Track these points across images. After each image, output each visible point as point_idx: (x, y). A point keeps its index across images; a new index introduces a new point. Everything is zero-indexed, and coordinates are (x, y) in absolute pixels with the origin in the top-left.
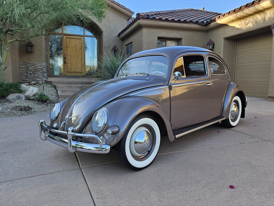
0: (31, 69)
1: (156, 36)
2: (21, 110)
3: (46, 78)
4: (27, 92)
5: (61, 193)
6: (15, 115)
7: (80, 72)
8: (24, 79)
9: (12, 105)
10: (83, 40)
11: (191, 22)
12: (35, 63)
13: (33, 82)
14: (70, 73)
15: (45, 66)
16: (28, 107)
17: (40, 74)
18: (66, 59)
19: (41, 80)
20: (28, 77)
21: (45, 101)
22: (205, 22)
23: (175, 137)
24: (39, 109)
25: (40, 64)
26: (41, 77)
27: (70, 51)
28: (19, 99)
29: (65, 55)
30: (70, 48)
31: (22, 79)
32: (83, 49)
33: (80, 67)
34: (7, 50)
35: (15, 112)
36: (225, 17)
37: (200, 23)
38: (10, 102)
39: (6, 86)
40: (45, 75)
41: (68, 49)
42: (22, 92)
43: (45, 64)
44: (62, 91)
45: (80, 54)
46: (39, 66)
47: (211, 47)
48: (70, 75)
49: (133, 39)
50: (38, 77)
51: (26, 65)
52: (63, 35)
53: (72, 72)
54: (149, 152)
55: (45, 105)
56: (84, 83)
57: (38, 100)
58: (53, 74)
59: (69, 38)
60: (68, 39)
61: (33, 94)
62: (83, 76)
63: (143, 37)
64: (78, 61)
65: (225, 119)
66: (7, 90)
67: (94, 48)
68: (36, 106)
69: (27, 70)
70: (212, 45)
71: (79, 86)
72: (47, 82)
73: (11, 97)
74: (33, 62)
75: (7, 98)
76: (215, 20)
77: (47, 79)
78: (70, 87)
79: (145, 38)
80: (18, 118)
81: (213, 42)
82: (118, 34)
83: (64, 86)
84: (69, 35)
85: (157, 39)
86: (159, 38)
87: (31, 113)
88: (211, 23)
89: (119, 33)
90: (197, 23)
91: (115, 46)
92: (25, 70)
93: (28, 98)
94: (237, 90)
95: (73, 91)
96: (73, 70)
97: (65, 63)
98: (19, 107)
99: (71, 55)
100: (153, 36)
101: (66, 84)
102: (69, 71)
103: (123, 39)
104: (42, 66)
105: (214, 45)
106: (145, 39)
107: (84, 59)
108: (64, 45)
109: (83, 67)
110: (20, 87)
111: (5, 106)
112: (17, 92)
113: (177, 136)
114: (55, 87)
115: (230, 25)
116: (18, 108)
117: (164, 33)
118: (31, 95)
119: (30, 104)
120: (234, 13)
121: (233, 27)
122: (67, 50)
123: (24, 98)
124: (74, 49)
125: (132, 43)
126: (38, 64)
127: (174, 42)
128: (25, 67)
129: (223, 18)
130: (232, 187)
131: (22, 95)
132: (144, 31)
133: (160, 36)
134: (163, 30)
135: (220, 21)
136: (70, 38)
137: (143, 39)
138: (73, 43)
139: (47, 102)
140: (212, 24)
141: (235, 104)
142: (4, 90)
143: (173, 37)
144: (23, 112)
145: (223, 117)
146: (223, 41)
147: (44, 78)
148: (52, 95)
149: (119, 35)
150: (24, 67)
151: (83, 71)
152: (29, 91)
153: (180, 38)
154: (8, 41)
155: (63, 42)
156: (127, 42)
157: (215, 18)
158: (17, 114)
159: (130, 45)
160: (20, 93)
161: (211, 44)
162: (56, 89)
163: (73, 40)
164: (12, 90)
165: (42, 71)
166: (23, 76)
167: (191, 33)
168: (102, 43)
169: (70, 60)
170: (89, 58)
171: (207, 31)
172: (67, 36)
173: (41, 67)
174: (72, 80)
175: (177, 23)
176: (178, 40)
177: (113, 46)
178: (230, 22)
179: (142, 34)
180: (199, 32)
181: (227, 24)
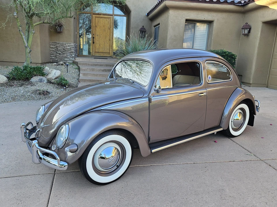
0: (60, 49)
1: (184, 18)
2: (40, 94)
3: (73, 58)
4: (49, 75)
5: (22, 202)
6: (33, 99)
7: (107, 53)
8: (54, 58)
9: (33, 88)
10: (112, 19)
11: (225, 2)
12: (64, 43)
13: (61, 63)
14: (98, 53)
15: (73, 46)
16: (47, 91)
17: (68, 54)
18: (94, 39)
19: (69, 60)
20: (57, 56)
21: (65, 85)
22: (243, 2)
23: (151, 152)
24: (57, 93)
25: (69, 44)
26: (69, 57)
27: (98, 31)
28: (41, 82)
29: (94, 34)
30: (99, 27)
31: (52, 58)
32: (111, 29)
33: (108, 47)
34: (33, 33)
35: (33, 96)
37: (236, 3)
38: (32, 84)
39: (30, 69)
40: (73, 55)
41: (97, 29)
42: (44, 75)
43: (73, 45)
44: (84, 74)
45: (109, 34)
46: (67, 46)
47: (246, 31)
48: (97, 55)
49: (160, 20)
50: (66, 57)
51: (56, 45)
52: (92, 14)
53: (100, 53)
54: (118, 167)
55: (63, 90)
57: (58, 84)
58: (82, 54)
59: (98, 17)
60: (97, 19)
61: (55, 77)
62: (110, 57)
64: (106, 41)
65: (222, 129)
66: (30, 73)
68: (55, 90)
69: (56, 50)
70: (249, 29)
71: (102, 69)
72: (74, 63)
73: (34, 79)
74: (62, 43)
75: (30, 81)
76: (253, 1)
77: (75, 59)
78: (93, 70)
79: (171, 20)
80: (34, 102)
81: (249, 26)
82: (147, 14)
83: (87, 69)
84: (98, 14)
85: (185, 21)
86: (187, 20)
87: (48, 98)
88: (249, 3)
89: (148, 12)
90: (233, 3)
91: (143, 26)
92: (54, 50)
93: (49, 82)
94: (245, 96)
95: (94, 74)
96: (101, 50)
97: (93, 43)
98: (39, 90)
99: (100, 35)
100: (180, 18)
101: (91, 65)
102: (97, 51)
103: (152, 19)
104: (70, 46)
105: (250, 29)
106: (171, 22)
107: (112, 39)
108: (93, 24)
109: (111, 48)
110: (43, 70)
111: (27, 89)
112: (40, 75)
113: (153, 151)
114: (79, 69)
115: (270, 7)
116: (38, 92)
117: (193, 15)
118: (54, 78)
119: (50, 88)
121: (274, 9)
122: (95, 29)
123: (46, 81)
124: (103, 29)
125: (159, 24)
126: (66, 44)
127: (206, 25)
128: (55, 47)
131: (44, 78)
132: (171, 12)
133: (188, 18)
134: (192, 12)
135: (259, 2)
136: (100, 17)
137: (169, 21)
138: (102, 22)
139: (65, 87)
140: (251, 5)
141: (240, 112)
142: (28, 73)
143: (204, 19)
144: (42, 96)
145: (221, 127)
146: (260, 25)
147: (72, 58)
148: (74, 78)
149: (148, 14)
150: (53, 47)
151: (111, 52)
152: (52, 74)
153: (212, 20)
154: (34, 25)
155: (92, 21)
156: (156, 23)
158: (36, 98)
159: (158, 26)
160: (42, 76)
161: (247, 28)
162: (79, 71)
163: (102, 19)
164: (35, 73)
165: (70, 52)
166: (53, 55)
167: (224, 15)
168: (130, 23)
169: (98, 40)
171: (244, 13)
172: (96, 16)
173: (69, 48)
174: (98, 61)
175: (209, 3)
176: (210, 23)
177: (140, 27)
178: (270, 4)
179: (168, 16)
180: (235, 14)
181: (268, 6)
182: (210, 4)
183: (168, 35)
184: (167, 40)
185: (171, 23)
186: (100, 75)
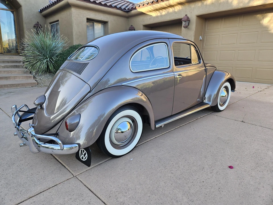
1: (85, 17)
11: (115, 7)
22: (127, 9)
36: (145, 7)
37: (123, 9)
49: (60, 17)
56: (6, 61)
63: (72, 16)
67: (11, 22)
71: (3, 65)
76: (135, 9)
79: (74, 17)
81: (134, 27)
82: (39, 10)
85: (86, 20)
86: (89, 20)
88: (132, 10)
89: (41, 9)
90: (120, 9)
91: (38, 23)
100: (82, 17)
103: (46, 16)
115: (148, 14)
117: (93, 15)
120: (151, 4)
125: (58, 21)
127: (100, 24)
129: (143, 8)
130: (231, 167)
132: (73, 10)
133: (89, 17)
134: (91, 12)
135: (140, 10)
137: (73, 18)
140: (133, 12)
143: (100, 19)
146: (142, 27)
149: (41, 11)
151: (0, 48)
153: (107, 21)
156: (52, 19)
157: (136, 7)
159: (55, 23)
161: (132, 30)
168: (22, 18)
170: (6, 33)
171: (128, 17)
176: (104, 23)
177: (34, 23)
178: (147, 12)
179: (71, 14)
180: (122, 18)
181: (146, 13)
182: (104, 7)
183: (74, 31)
184: (72, 35)
185: (74, 20)
186: (5, 71)
